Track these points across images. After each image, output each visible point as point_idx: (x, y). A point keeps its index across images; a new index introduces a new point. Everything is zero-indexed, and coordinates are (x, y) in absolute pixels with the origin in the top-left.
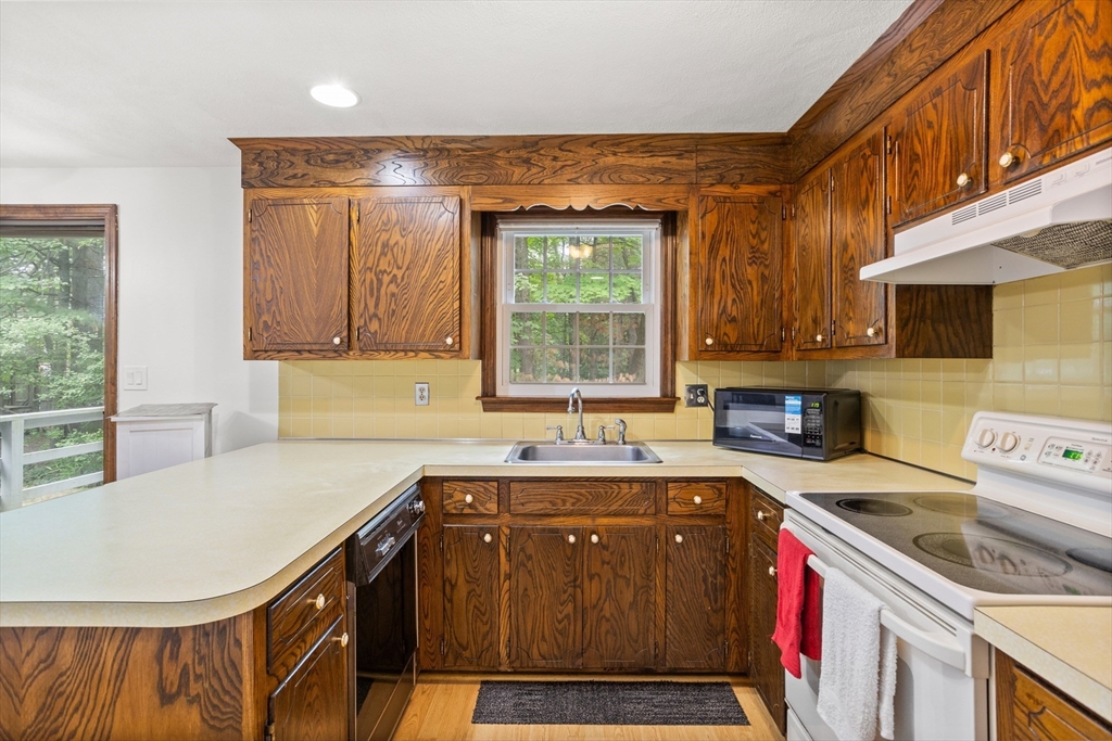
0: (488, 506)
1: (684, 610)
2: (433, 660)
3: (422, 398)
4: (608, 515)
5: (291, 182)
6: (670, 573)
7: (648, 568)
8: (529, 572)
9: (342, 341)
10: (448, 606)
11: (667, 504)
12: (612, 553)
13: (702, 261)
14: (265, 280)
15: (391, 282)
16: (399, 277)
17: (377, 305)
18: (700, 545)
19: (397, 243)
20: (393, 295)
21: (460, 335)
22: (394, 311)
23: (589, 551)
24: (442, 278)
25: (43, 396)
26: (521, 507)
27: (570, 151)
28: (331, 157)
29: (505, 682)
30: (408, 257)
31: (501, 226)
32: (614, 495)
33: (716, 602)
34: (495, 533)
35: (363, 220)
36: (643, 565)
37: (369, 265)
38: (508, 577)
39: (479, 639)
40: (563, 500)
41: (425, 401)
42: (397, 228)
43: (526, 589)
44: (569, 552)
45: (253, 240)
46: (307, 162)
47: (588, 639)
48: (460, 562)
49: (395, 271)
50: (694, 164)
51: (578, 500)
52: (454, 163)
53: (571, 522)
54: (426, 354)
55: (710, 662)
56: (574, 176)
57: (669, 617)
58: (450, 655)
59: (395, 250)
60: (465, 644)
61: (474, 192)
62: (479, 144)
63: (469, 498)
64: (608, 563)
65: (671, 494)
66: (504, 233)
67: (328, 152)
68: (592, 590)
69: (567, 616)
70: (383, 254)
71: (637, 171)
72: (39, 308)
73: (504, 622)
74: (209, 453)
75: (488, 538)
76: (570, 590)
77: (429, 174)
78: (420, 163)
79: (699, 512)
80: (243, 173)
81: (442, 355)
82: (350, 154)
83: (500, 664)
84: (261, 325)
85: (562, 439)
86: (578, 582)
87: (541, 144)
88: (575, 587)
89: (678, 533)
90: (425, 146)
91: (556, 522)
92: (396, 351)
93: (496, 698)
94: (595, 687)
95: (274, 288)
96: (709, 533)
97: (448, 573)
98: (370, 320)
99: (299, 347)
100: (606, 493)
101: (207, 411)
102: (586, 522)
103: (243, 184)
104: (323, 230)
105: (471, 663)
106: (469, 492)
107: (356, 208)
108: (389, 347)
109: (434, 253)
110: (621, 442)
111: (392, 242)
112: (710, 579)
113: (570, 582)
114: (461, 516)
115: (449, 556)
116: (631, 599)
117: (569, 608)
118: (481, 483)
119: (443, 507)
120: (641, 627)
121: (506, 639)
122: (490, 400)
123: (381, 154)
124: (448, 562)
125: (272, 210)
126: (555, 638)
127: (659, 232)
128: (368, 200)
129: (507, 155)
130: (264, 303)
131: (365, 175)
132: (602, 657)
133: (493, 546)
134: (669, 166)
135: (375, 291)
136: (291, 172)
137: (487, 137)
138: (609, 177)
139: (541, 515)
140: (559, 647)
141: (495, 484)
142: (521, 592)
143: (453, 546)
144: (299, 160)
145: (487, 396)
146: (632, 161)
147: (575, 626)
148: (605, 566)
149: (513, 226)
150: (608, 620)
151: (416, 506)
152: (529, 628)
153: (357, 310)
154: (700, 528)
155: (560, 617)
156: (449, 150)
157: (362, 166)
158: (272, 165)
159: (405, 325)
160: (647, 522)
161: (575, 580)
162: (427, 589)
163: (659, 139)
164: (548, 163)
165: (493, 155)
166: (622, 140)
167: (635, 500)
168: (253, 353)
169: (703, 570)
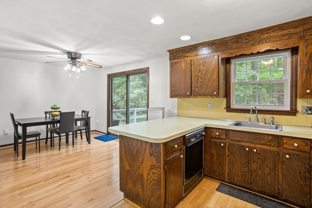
0: (223, 136)
1: (290, 181)
2: (208, 173)
3: (210, 108)
4: (260, 144)
5: (179, 58)
6: (284, 167)
7: (275, 163)
8: (234, 156)
9: (189, 94)
10: (212, 160)
11: (283, 144)
12: (261, 156)
13: (305, 63)
14: (174, 80)
15: (201, 79)
16: (203, 77)
17: (197, 85)
18: (298, 160)
19: (202, 69)
20: (201, 82)
21: (218, 91)
22: (201, 86)
23: (253, 154)
24: (213, 77)
25: (139, 105)
26: (232, 138)
27: (251, 36)
28: (187, 50)
29: (227, 185)
30: (205, 72)
31: (232, 60)
32: (262, 138)
33: (306, 182)
34: (225, 144)
35: (194, 64)
36: (273, 162)
37: (196, 75)
38: (228, 156)
39: (220, 171)
40: (245, 138)
41: (211, 109)
42: (202, 65)
43: (233, 161)
44: (247, 153)
45: (171, 72)
46: (182, 53)
47: (253, 180)
48: (215, 149)
49: (202, 76)
50: (303, 29)
51: (250, 138)
52: (216, 46)
53: (247, 144)
54: (209, 97)
55: (303, 203)
56: (253, 43)
57: (284, 181)
58: (212, 173)
59: (202, 71)
60: (216, 171)
61: (222, 53)
62: (223, 40)
63: (217, 134)
64: (260, 159)
65: (284, 141)
66: (233, 62)
67: (186, 49)
68: (254, 166)
69: (246, 171)
70: (199, 72)
71: (276, 37)
72: (139, 87)
73: (227, 168)
74: (163, 117)
75: (222, 145)
76: (247, 164)
77: (210, 50)
78: (208, 48)
79: (297, 149)
80: (170, 57)
81: (214, 97)
82: (191, 49)
83: (225, 179)
84: (173, 90)
85: (250, 121)
86: (250, 162)
87: (241, 36)
88: (248, 163)
89: (287, 155)
90: (209, 43)
91: (242, 144)
92: (202, 96)
93: (223, 187)
94: (255, 196)
95: (175, 82)
96: (302, 157)
97: (212, 152)
98: (196, 88)
99: (181, 95)
100: (259, 137)
101: (163, 109)
102: (253, 145)
103: (170, 59)
104: (185, 68)
105: (217, 176)
106: (218, 132)
107: (193, 62)
108: (200, 95)
109: (211, 71)
110: (272, 124)
111: (201, 69)
112: (303, 173)
113: (247, 162)
114: (216, 138)
115: (212, 148)
116: (268, 172)
117: (247, 169)
118: (221, 130)
119: (211, 135)
120: (272, 182)
121: (227, 173)
122: (229, 109)
123: (198, 48)
124: (212, 149)
125: (175, 65)
126: (242, 177)
127: (290, 54)
128: (195, 59)
129: (231, 41)
130: (173, 85)
131: (195, 53)
132: (258, 187)
133: (224, 147)
134: (290, 32)
135: (197, 81)
136: (179, 55)
137: (225, 38)
138: (265, 41)
139: (238, 141)
140: (243, 180)
141: (225, 131)
142: (232, 161)
143: (213, 145)
144: (180, 52)
145: (228, 108)
146: (275, 34)
147: (248, 175)
148: (259, 159)
149: (235, 60)
150: (260, 176)
151: (203, 133)
152: (234, 172)
153: (193, 86)
154: (298, 155)
155: (243, 171)
156: (215, 43)
157: (194, 51)
158: (175, 54)
159: (204, 89)
160: (275, 149)
161: (249, 161)
162: (207, 155)
163: (285, 25)
164: (244, 41)
165: (227, 42)
166: (270, 29)
167: (270, 141)
168: (172, 96)
169: (299, 170)
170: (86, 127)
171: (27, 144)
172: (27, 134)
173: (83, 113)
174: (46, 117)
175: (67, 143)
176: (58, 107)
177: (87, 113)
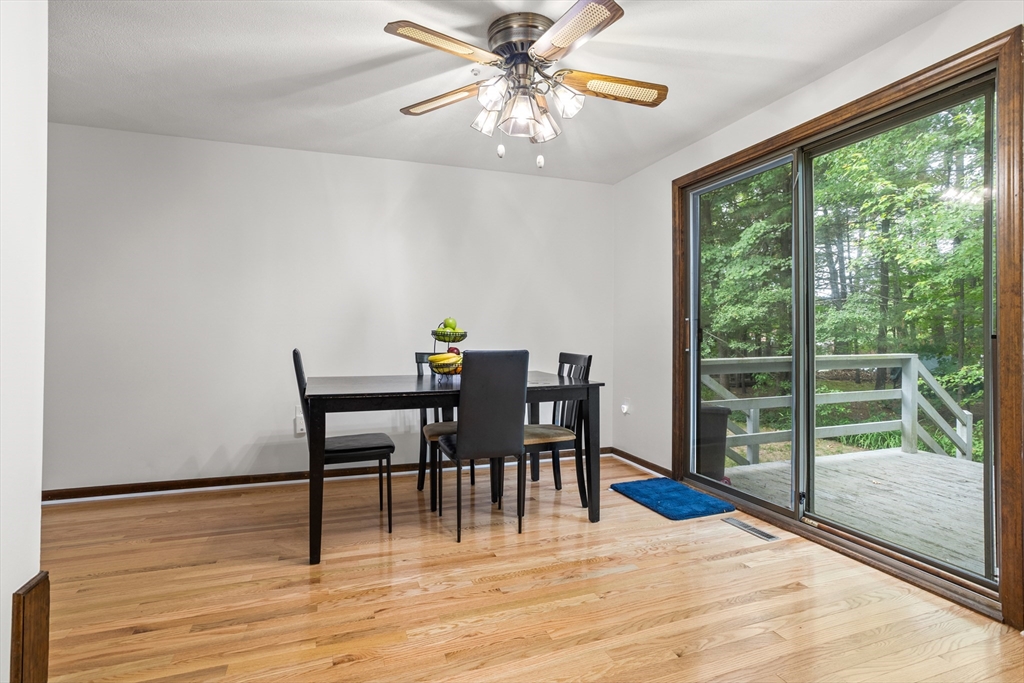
170: (579, 435)
171: (329, 483)
172: (328, 446)
173: (567, 367)
174: (420, 376)
175: (494, 500)
176: (459, 330)
177: (583, 364)
